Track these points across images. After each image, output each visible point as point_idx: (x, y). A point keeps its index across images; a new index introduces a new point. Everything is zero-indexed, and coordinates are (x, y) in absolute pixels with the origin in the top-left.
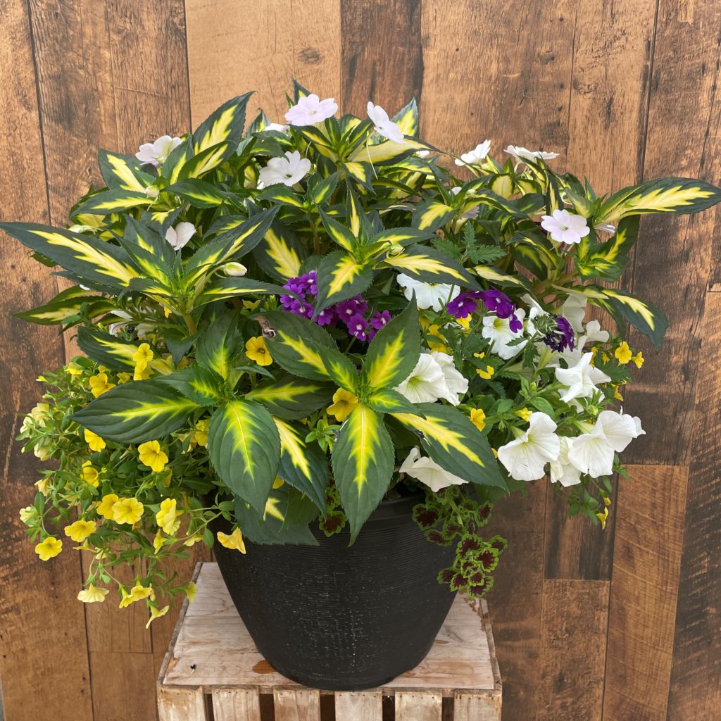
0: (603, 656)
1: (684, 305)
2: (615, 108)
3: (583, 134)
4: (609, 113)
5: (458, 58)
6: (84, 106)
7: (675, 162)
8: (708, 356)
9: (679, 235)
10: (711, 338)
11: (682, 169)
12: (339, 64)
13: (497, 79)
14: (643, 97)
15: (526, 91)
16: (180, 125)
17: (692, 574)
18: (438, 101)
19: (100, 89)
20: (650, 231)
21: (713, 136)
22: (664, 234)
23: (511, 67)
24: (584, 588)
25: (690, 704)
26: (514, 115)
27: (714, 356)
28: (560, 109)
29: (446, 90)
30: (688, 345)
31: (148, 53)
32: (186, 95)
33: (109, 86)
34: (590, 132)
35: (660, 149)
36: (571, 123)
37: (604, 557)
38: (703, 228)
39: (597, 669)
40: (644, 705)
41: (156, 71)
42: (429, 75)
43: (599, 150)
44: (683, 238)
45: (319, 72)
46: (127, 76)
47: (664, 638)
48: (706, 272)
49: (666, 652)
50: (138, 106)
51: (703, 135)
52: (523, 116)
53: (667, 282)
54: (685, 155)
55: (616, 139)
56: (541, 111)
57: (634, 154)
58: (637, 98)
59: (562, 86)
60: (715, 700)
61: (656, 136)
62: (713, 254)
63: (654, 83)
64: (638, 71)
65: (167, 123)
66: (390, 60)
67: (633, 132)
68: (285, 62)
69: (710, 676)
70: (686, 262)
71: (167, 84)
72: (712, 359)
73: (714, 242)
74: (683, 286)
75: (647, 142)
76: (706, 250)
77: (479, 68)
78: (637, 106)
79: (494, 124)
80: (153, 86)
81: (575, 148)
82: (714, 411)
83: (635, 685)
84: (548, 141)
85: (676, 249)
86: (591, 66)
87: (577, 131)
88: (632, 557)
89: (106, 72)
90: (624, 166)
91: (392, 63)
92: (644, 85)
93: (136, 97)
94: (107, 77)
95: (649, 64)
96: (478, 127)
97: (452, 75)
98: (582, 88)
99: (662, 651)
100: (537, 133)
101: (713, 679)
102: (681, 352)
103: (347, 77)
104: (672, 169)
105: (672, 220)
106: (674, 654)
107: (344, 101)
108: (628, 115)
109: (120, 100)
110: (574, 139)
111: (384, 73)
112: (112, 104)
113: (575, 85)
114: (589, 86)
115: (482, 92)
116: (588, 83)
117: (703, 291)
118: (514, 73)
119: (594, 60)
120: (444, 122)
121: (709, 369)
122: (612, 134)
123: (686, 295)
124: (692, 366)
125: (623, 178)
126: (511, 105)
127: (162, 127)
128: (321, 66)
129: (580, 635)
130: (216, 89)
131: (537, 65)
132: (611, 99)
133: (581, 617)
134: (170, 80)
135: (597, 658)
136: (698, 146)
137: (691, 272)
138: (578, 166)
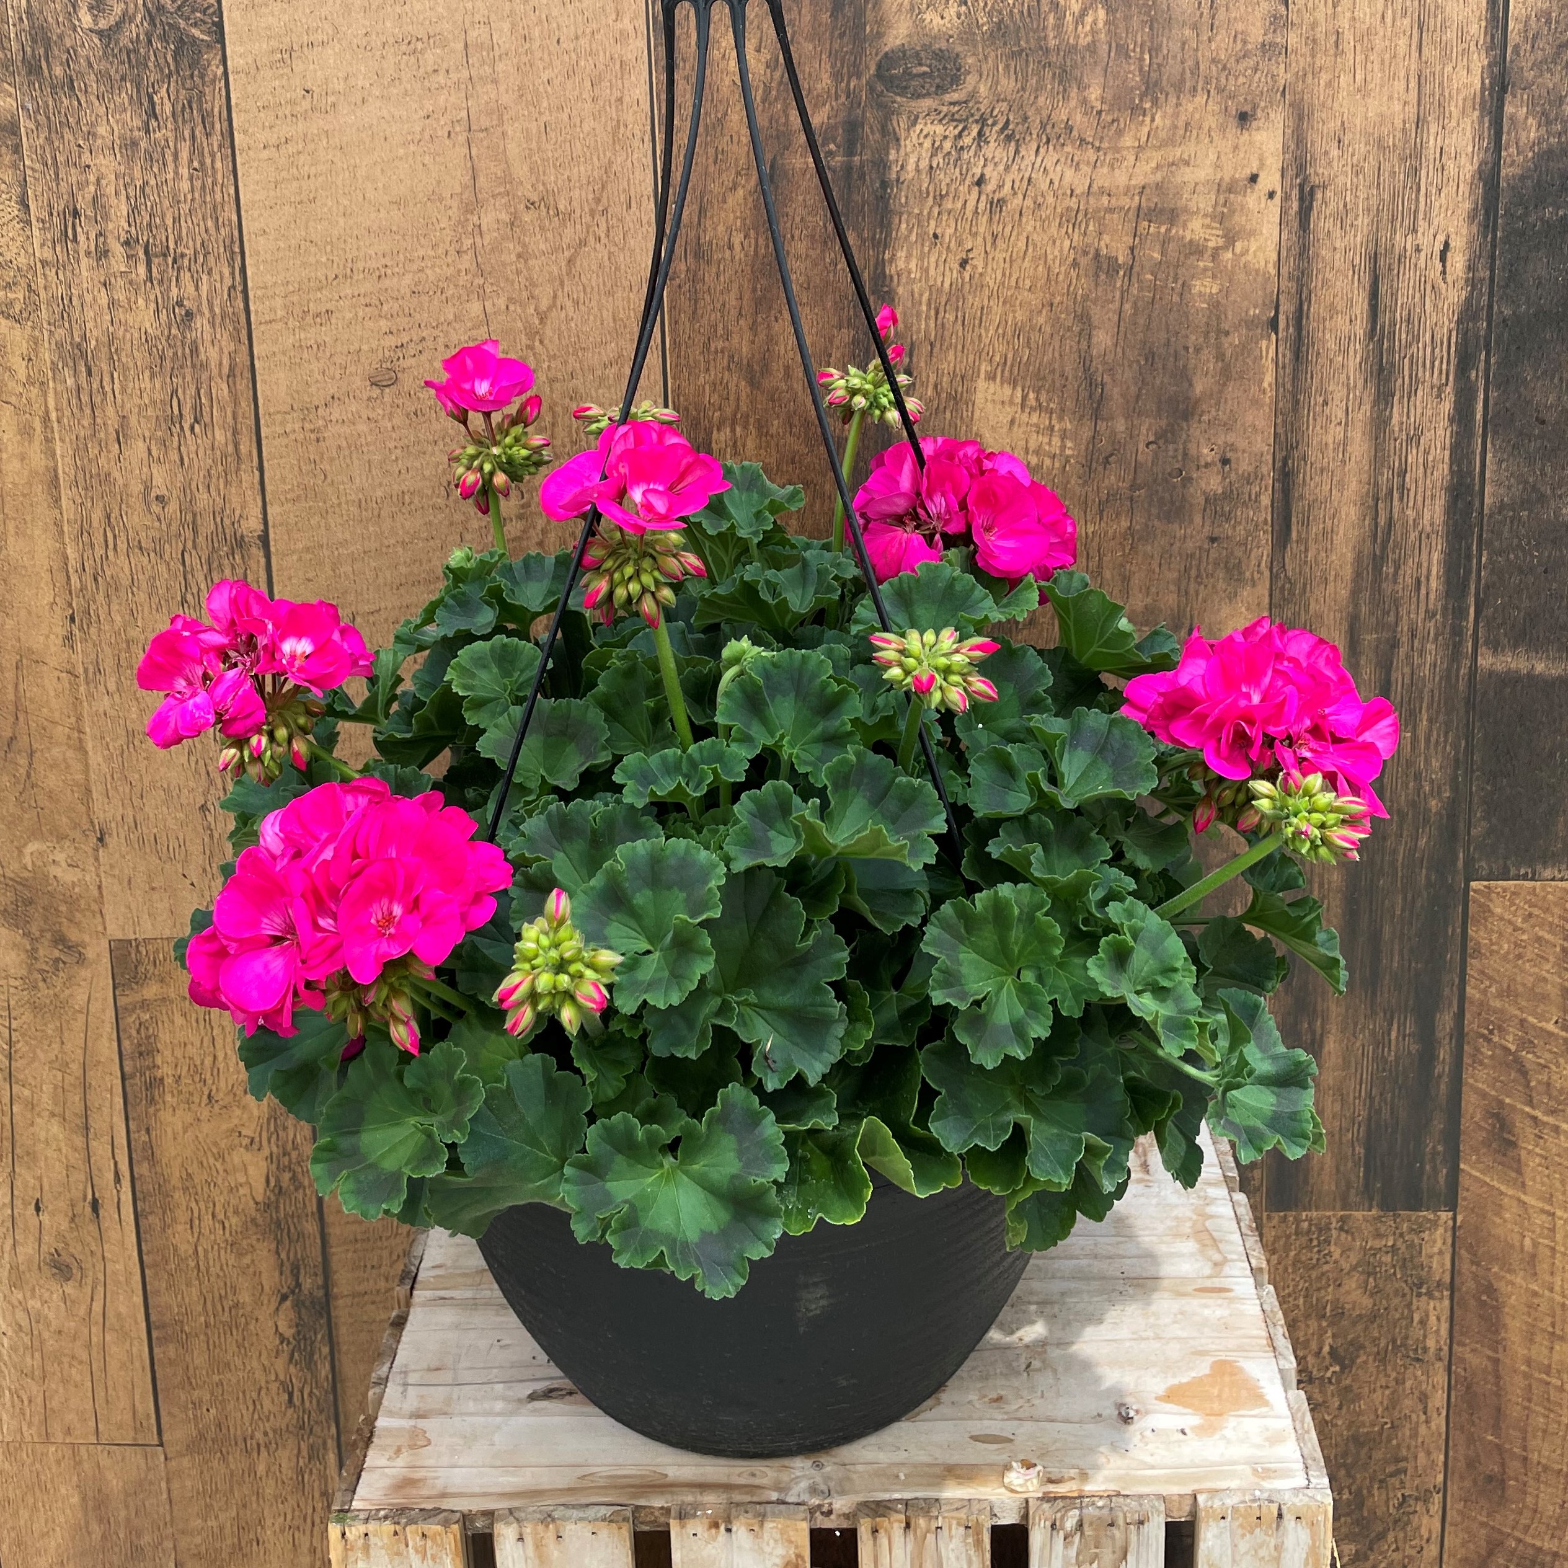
0: (1439, 1422)
20: (1532, 219)
24: (1379, 1235)
37: (1433, 1144)
39: (1423, 1459)
83: (1529, 1500)
88: (1514, 1145)
90: (1451, 35)
125: (1448, 69)
129: (1372, 1367)
133: (1373, 1317)
135: (1423, 1429)
138: (1321, 37)
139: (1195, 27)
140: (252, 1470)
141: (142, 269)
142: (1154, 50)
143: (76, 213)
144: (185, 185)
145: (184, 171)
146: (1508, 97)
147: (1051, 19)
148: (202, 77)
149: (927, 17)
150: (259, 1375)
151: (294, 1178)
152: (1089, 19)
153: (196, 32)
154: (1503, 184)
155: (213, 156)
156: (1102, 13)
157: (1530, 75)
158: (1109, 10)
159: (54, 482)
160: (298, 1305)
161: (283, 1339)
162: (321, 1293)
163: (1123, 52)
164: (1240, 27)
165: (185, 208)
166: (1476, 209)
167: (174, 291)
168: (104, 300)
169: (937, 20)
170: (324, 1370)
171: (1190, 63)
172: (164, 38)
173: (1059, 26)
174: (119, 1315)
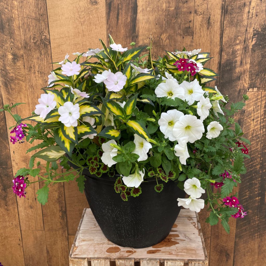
0: (210, 228)
1: (238, 97)
2: (211, 21)
3: (199, 31)
4: (209, 23)
5: (151, 2)
6: (8, 24)
7: (234, 42)
8: (248, 116)
9: (236, 70)
10: (249, 109)
11: (237, 44)
12: (105, 5)
13: (166, 10)
14: (221, 16)
15: (177, 15)
16: (45, 30)
17: (243, 198)
18: (143, 19)
19: (14, 17)
20: (225, 69)
21: (249, 31)
22: (230, 70)
23: (171, 5)
25: (242, 245)
26: (173, 24)
27: (250, 116)
28: (190, 22)
29: (146, 15)
30: (240, 112)
31: (31, 2)
32: (46, 18)
33: (17, 15)
34: (202, 30)
35: (228, 37)
36: (195, 27)
38: (245, 67)
39: (208, 233)
40: (225, 246)
41: (34, 9)
42: (140, 9)
43: (205, 37)
44: (238, 71)
45: (97, 9)
46: (24, 11)
47: (232, 222)
48: (247, 84)
49: (233, 227)
50: (29, 23)
51: (245, 31)
52: (176, 25)
53: (232, 88)
54: (238, 39)
55: (212, 33)
56: (183, 23)
57: (219, 39)
58: (219, 17)
59: (191, 13)
60: (252, 244)
61: (227, 31)
62: (249, 77)
63: (226, 11)
64: (219, 6)
65: (40, 30)
66: (124, 3)
67: (218, 30)
68: (84, 5)
69: (250, 235)
70: (239, 80)
71: (39, 14)
72: (249, 117)
73: (249, 72)
74: (238, 90)
75: (224, 34)
76: (246, 76)
77: (159, 6)
78: (219, 20)
79: (165, 28)
80: (33, 15)
81: (196, 37)
82: (250, 137)
83: (222, 239)
84: (186, 34)
85: (235, 75)
86: (201, 4)
87: (197, 30)
89: (16, 10)
90: (215, 44)
91: (125, 4)
92: (222, 12)
93: (27, 20)
94: (16, 12)
95: (224, 3)
96: (159, 29)
97: (148, 9)
98: (198, 13)
99: (232, 226)
100: (181, 31)
101: (251, 236)
102: (238, 115)
103: (108, 10)
104: (233, 44)
105: (234, 64)
106: (236, 228)
107: (107, 20)
108: (216, 23)
109: (21, 21)
110: (196, 33)
111: (122, 8)
112: (18, 23)
113: (196, 12)
114: (201, 12)
115: (160, 15)
116: (200, 11)
117: (246, 92)
118: (172, 8)
119: (202, 2)
120: (146, 28)
121: (248, 121)
122: (210, 31)
123: (239, 93)
124: (242, 120)
125: (215, 48)
126: (172, 20)
127: (38, 31)
128: (98, 6)
130: (58, 16)
131: (181, 4)
132: (210, 18)
134: (40, 13)
135: (208, 229)
136: (243, 35)
137: (241, 84)
138: (197, 44)
139: (181, 42)
140: (56, 233)
141: (40, 75)
142: (175, 46)
143: (31, 67)
144: (46, 64)
145: (45, 62)
146: (222, 52)
147: (161, 41)
148: (48, 49)
149: (145, 41)
150: (57, 221)
151: (61, 195)
152: (166, 41)
153: (47, 43)
154: (222, 64)
155: (49, 60)
156: (168, 40)
157: (225, 49)
158: (169, 40)
159: (29, 104)
160: (62, 212)
161: (60, 216)
162: (65, 210)
163: (171, 46)
164: (187, 42)
165: (46, 67)
166: (218, 68)
167: (44, 78)
168: (35, 79)
169: (146, 41)
170: (65, 220)
171: (180, 47)
172: (43, 43)
173: (162, 42)
174: (39, 213)
